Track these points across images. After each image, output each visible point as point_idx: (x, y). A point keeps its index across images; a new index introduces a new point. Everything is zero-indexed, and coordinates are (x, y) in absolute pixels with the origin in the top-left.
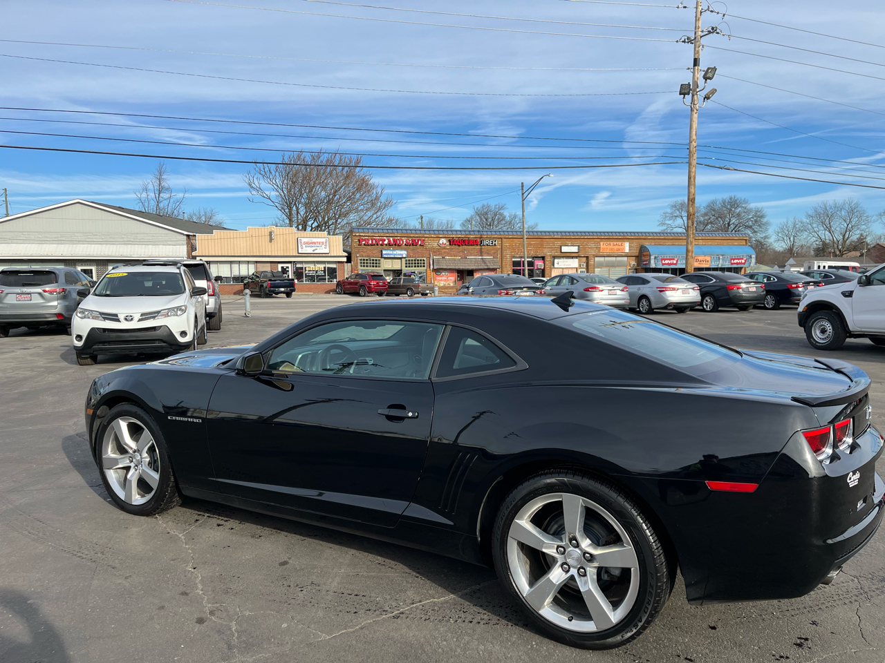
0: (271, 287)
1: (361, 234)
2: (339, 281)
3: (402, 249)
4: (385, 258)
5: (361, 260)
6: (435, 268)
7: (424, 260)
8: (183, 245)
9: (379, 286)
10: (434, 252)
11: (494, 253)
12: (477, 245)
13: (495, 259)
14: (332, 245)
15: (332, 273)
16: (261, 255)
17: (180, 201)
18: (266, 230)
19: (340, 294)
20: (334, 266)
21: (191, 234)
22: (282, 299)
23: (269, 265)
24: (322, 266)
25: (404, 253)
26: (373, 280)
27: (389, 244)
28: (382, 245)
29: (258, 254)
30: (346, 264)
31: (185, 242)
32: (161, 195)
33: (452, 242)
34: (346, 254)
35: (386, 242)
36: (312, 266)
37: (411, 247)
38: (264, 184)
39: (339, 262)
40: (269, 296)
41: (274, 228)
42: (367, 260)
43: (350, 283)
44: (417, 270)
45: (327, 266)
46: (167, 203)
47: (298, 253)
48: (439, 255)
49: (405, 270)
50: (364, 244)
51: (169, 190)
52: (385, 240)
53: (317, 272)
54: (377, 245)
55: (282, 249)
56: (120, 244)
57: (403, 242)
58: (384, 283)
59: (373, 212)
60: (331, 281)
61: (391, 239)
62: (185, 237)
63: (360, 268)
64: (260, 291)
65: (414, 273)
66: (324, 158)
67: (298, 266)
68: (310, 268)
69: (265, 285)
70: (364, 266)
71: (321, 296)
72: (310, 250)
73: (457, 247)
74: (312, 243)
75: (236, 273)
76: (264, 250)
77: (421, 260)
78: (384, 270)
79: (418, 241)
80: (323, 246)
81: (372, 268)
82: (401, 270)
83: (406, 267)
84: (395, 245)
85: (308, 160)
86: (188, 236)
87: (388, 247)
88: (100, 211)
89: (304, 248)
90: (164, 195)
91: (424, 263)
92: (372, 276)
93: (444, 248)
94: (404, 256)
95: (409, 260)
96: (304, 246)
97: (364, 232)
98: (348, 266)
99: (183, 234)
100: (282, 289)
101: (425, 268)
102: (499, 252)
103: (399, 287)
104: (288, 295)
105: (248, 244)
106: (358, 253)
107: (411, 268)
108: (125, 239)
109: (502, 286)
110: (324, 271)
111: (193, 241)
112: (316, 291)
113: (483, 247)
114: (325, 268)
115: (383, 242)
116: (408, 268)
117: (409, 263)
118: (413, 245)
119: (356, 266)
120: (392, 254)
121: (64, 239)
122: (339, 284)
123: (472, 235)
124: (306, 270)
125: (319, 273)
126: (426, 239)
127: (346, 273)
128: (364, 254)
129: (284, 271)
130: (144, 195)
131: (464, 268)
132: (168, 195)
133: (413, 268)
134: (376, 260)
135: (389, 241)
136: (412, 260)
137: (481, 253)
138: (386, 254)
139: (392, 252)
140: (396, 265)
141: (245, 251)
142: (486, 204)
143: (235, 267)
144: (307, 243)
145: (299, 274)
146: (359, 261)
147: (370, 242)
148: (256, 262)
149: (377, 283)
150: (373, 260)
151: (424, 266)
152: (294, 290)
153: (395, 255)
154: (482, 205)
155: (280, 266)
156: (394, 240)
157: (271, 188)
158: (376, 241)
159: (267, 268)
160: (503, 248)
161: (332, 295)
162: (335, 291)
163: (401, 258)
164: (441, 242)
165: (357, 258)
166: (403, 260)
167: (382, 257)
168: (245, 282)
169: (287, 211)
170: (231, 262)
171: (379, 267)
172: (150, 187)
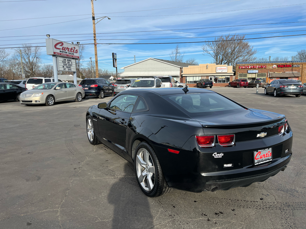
0: (205, 85)
1: (240, 65)
2: (230, 82)
3: (256, 70)
4: (249, 73)
5: (239, 74)
6: (270, 77)
7: (265, 74)
8: (179, 71)
9: (245, 84)
10: (270, 70)
11: (299, 70)
12: (290, 67)
13: (298, 73)
14: (228, 69)
15: (228, 79)
16: (203, 73)
17: (182, 56)
18: (206, 65)
19: (230, 87)
20: (229, 77)
21: (182, 67)
22: (209, 88)
23: (206, 77)
24: (224, 77)
25: (257, 71)
26: (243, 82)
27: (251, 68)
28: (248, 68)
29: (202, 73)
30: (233, 76)
31: (180, 70)
32: (177, 55)
33: (279, 66)
34: (234, 72)
35: (250, 67)
36: (221, 77)
37: (260, 69)
38: (208, 48)
39: (231, 75)
40: (203, 88)
41: (208, 64)
42: (242, 74)
43: (234, 83)
44: (262, 78)
45: (226, 77)
46: (178, 57)
47: (216, 73)
48: (272, 72)
49: (257, 78)
50: (241, 69)
51: (179, 53)
52: (249, 67)
53: (222, 79)
54: (246, 68)
55: (211, 71)
56: (161, 71)
57: (257, 67)
58: (247, 83)
59: (248, 56)
60: (227, 82)
61: (252, 66)
62: (180, 68)
63: (239, 77)
64: (201, 86)
65: (261, 79)
66: (230, 38)
67: (216, 77)
68: (220, 78)
69: (203, 84)
70: (240, 77)
71: (222, 88)
72: (220, 71)
73: (281, 68)
74: (221, 69)
75: (195, 80)
76: (204, 72)
77: (264, 74)
78: (248, 78)
79: (263, 66)
80: (225, 70)
81: (243, 77)
82: (255, 78)
83: (258, 76)
84: (254, 68)
85: (225, 39)
86: (181, 68)
87: (250, 69)
88: (156, 61)
89: (218, 71)
90: (178, 55)
91: (265, 75)
92: (242, 80)
93: (275, 69)
94: (257, 72)
95: (259, 74)
96: (218, 70)
97: (241, 64)
98: (234, 77)
99: (179, 67)
100: (209, 85)
101: (266, 77)
102: (301, 70)
103: (253, 84)
104: (211, 87)
105: (199, 70)
106: (238, 72)
107: (260, 77)
108: (163, 70)
109: (282, 84)
110: (225, 79)
111: (182, 70)
112: (221, 86)
113: (293, 68)
114: (225, 77)
115: (248, 67)
116: (258, 77)
117: (259, 75)
118: (261, 68)
119: (237, 76)
120: (252, 72)
121: (146, 70)
122: (230, 83)
123: (288, 63)
124: (218, 78)
125: (223, 79)
126: (267, 65)
127: (233, 79)
128: (241, 72)
129: (211, 79)
130: (172, 55)
131: (283, 76)
132: (179, 55)
133: (261, 77)
134: (245, 74)
135: (251, 67)
136: (260, 74)
137: (292, 70)
138: (249, 72)
139: (252, 71)
140: (253, 76)
141: (198, 72)
142: (303, 50)
143: (195, 78)
144: (220, 69)
145: (216, 80)
146: (238, 75)
147: (243, 68)
148: (202, 76)
149: (244, 83)
150: (244, 74)
151: (265, 76)
152: (212, 86)
153: (253, 72)
154: (301, 50)
155: (210, 77)
156: (253, 66)
157: (211, 50)
158: (246, 67)
159: (205, 78)
160: (303, 68)
161: (227, 87)
162: (228, 86)
163: (255, 73)
164: (274, 66)
165: (238, 73)
166: (257, 74)
167: (248, 73)
168: (197, 83)
169: (216, 58)
170: (193, 76)
171: (246, 77)
172: (174, 52)
